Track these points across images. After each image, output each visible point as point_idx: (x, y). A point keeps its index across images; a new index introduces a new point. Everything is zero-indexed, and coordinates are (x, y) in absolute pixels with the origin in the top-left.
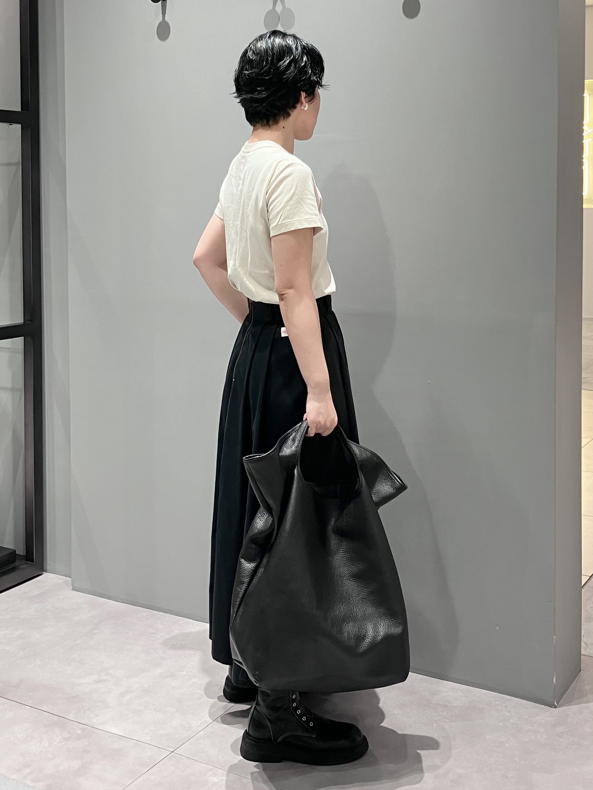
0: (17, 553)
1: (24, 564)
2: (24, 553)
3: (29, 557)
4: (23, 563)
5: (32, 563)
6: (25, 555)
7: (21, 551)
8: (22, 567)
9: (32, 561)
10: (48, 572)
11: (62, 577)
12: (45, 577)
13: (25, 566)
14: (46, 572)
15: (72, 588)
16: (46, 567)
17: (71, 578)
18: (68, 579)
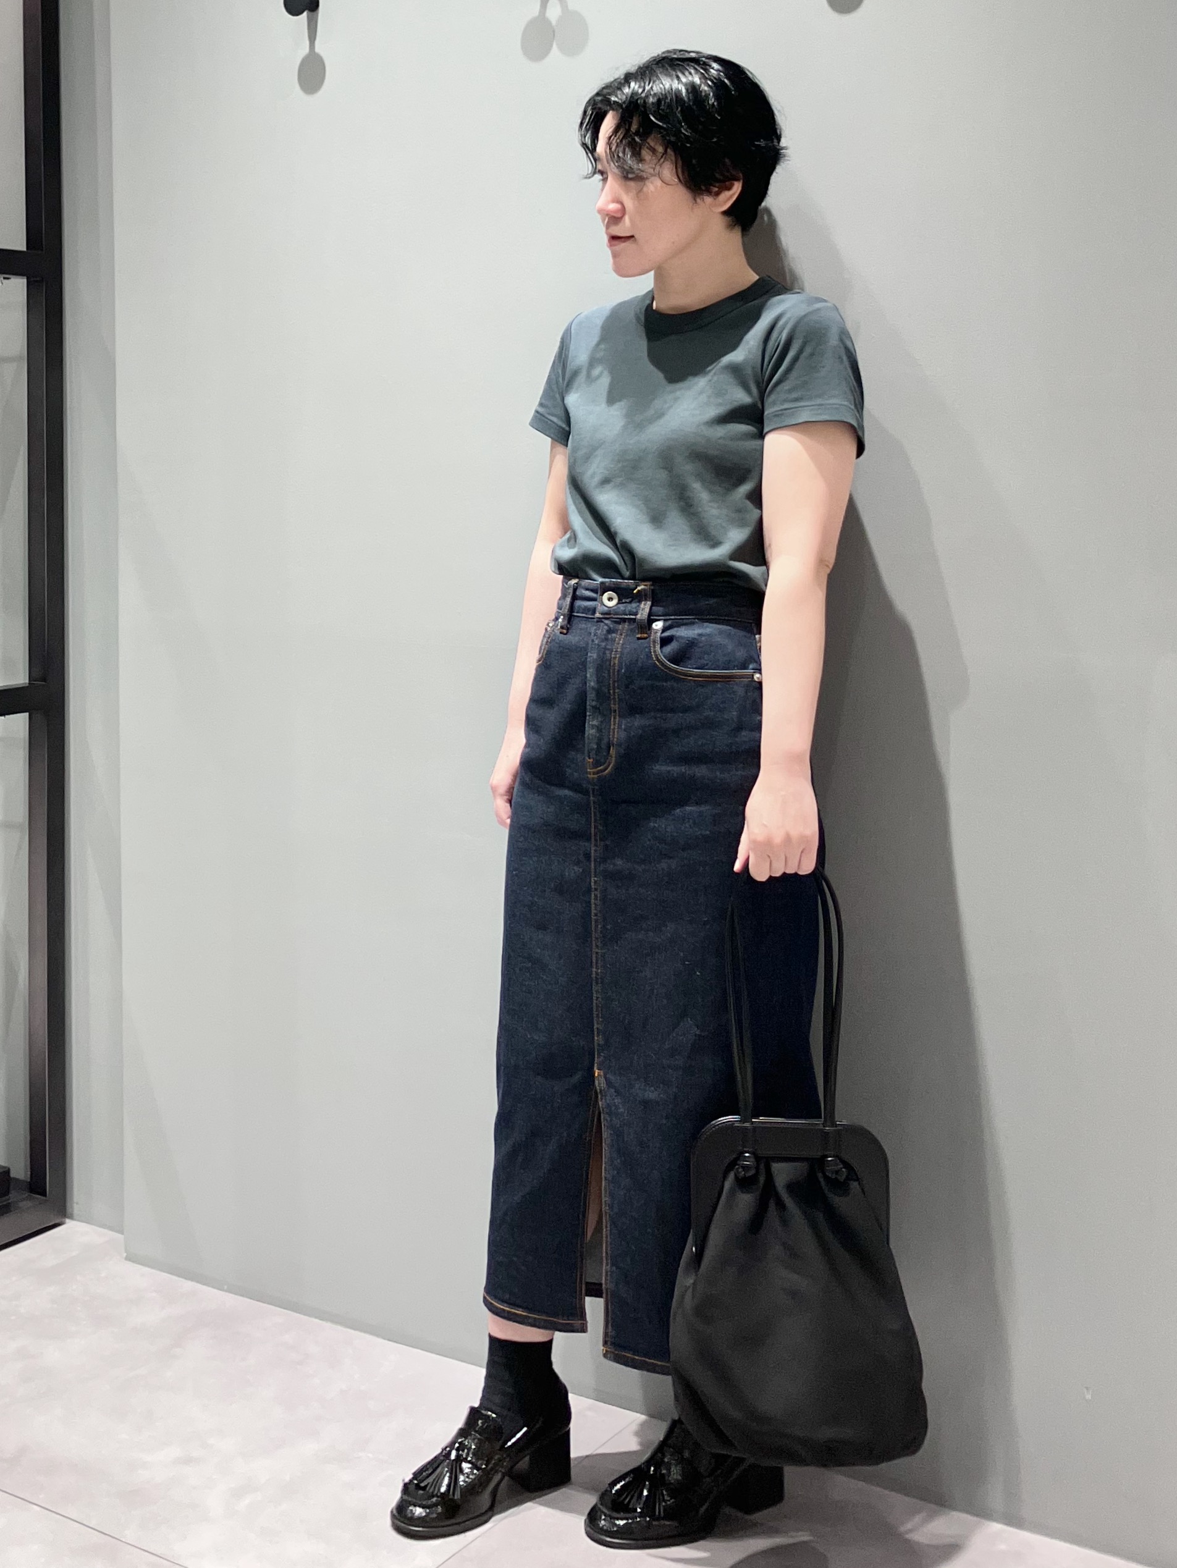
0: (12, 1175)
1: (24, 1200)
2: (26, 1174)
3: (36, 1186)
4: (24, 1196)
5: (42, 1198)
6: (29, 1180)
7: (20, 1171)
8: (21, 1204)
9: (44, 1194)
10: (75, 1220)
11: (106, 1231)
12: (70, 1229)
13: (29, 1204)
14: (71, 1217)
15: (125, 1255)
16: (72, 1207)
17: (123, 1234)
18: (120, 1235)
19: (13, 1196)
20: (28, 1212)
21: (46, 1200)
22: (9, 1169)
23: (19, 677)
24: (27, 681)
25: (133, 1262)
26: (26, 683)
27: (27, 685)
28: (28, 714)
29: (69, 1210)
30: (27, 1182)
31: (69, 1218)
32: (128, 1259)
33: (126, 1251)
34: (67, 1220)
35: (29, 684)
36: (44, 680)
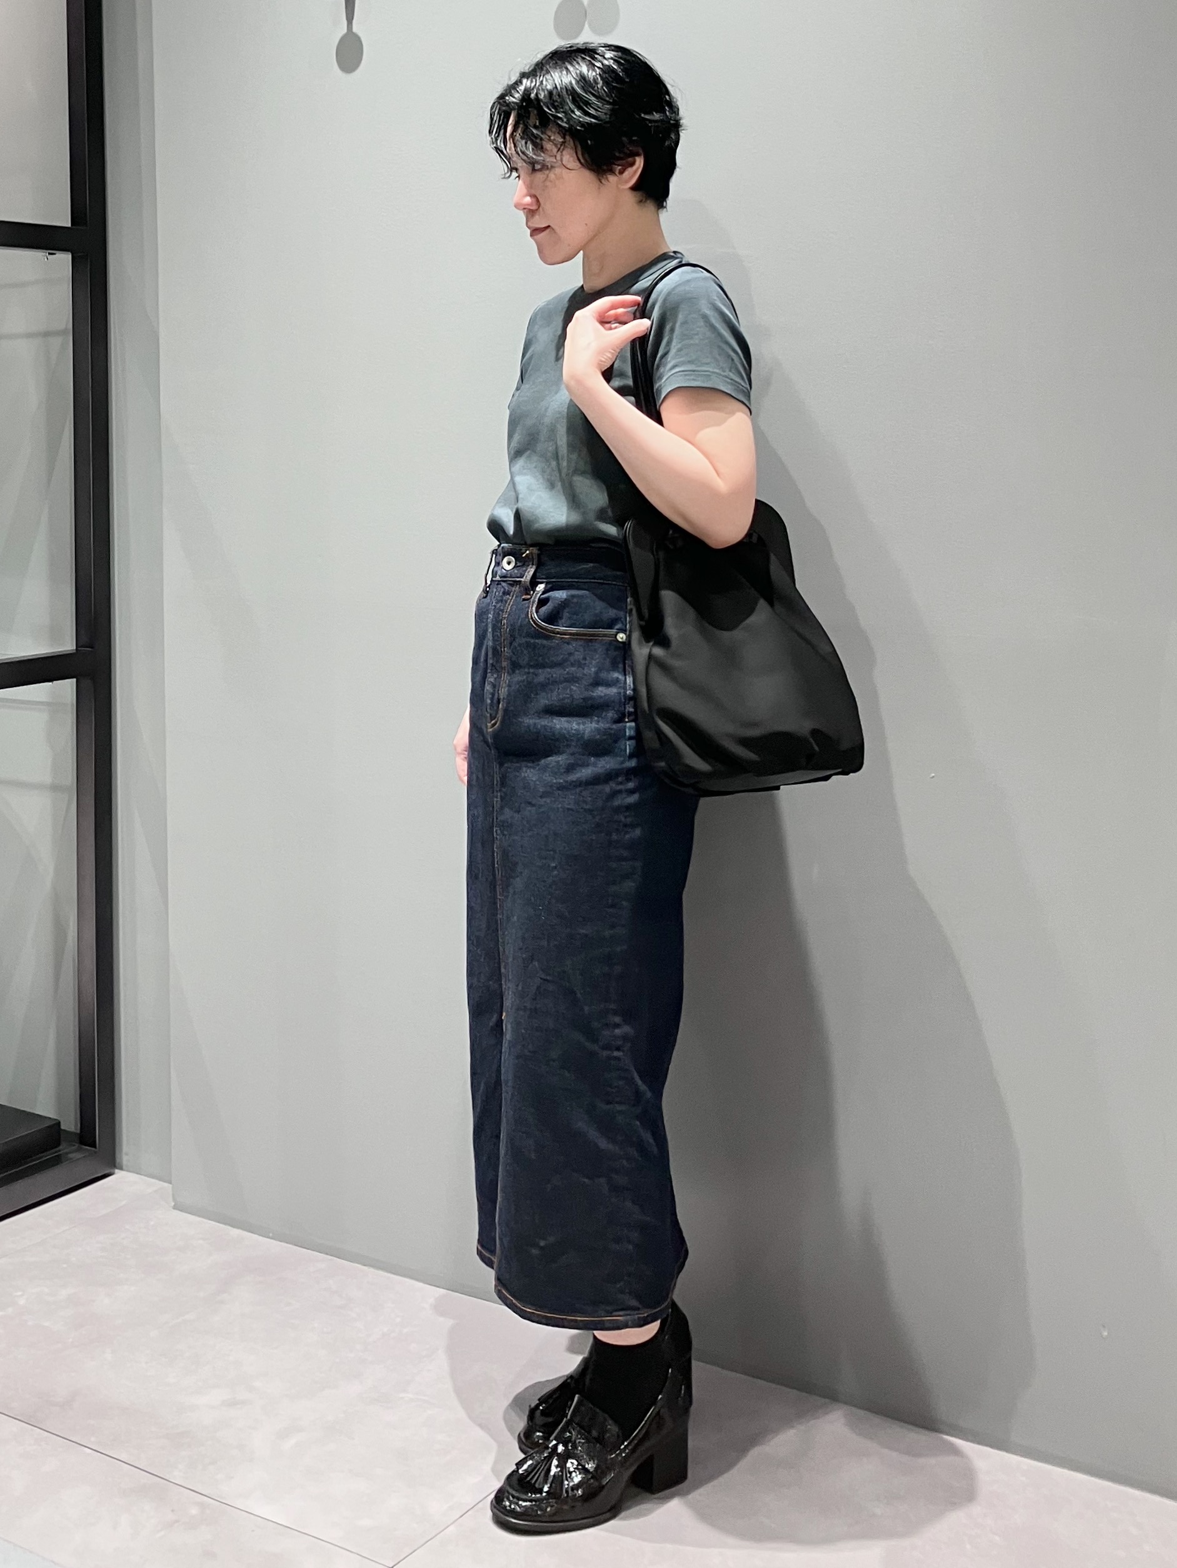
0: (62, 1127)
1: (74, 1151)
2: (76, 1129)
3: (86, 1137)
4: (74, 1148)
5: (93, 1149)
6: (78, 1131)
8: (70, 1156)
9: (93, 1145)
10: (124, 1170)
11: (153, 1180)
12: (119, 1179)
13: (79, 1155)
14: (121, 1169)
15: (173, 1204)
16: (121, 1158)
17: (171, 1183)
18: (166, 1185)
19: (63, 1148)
20: (79, 1162)
21: (95, 1152)
22: (59, 1123)
23: (68, 645)
24: (75, 648)
25: (181, 1211)
26: (73, 650)
27: (75, 651)
28: (75, 680)
29: (118, 1160)
30: (75, 1134)
31: (117, 1169)
32: (175, 1208)
33: (174, 1199)
34: (116, 1171)
35: (77, 649)
36: (92, 648)
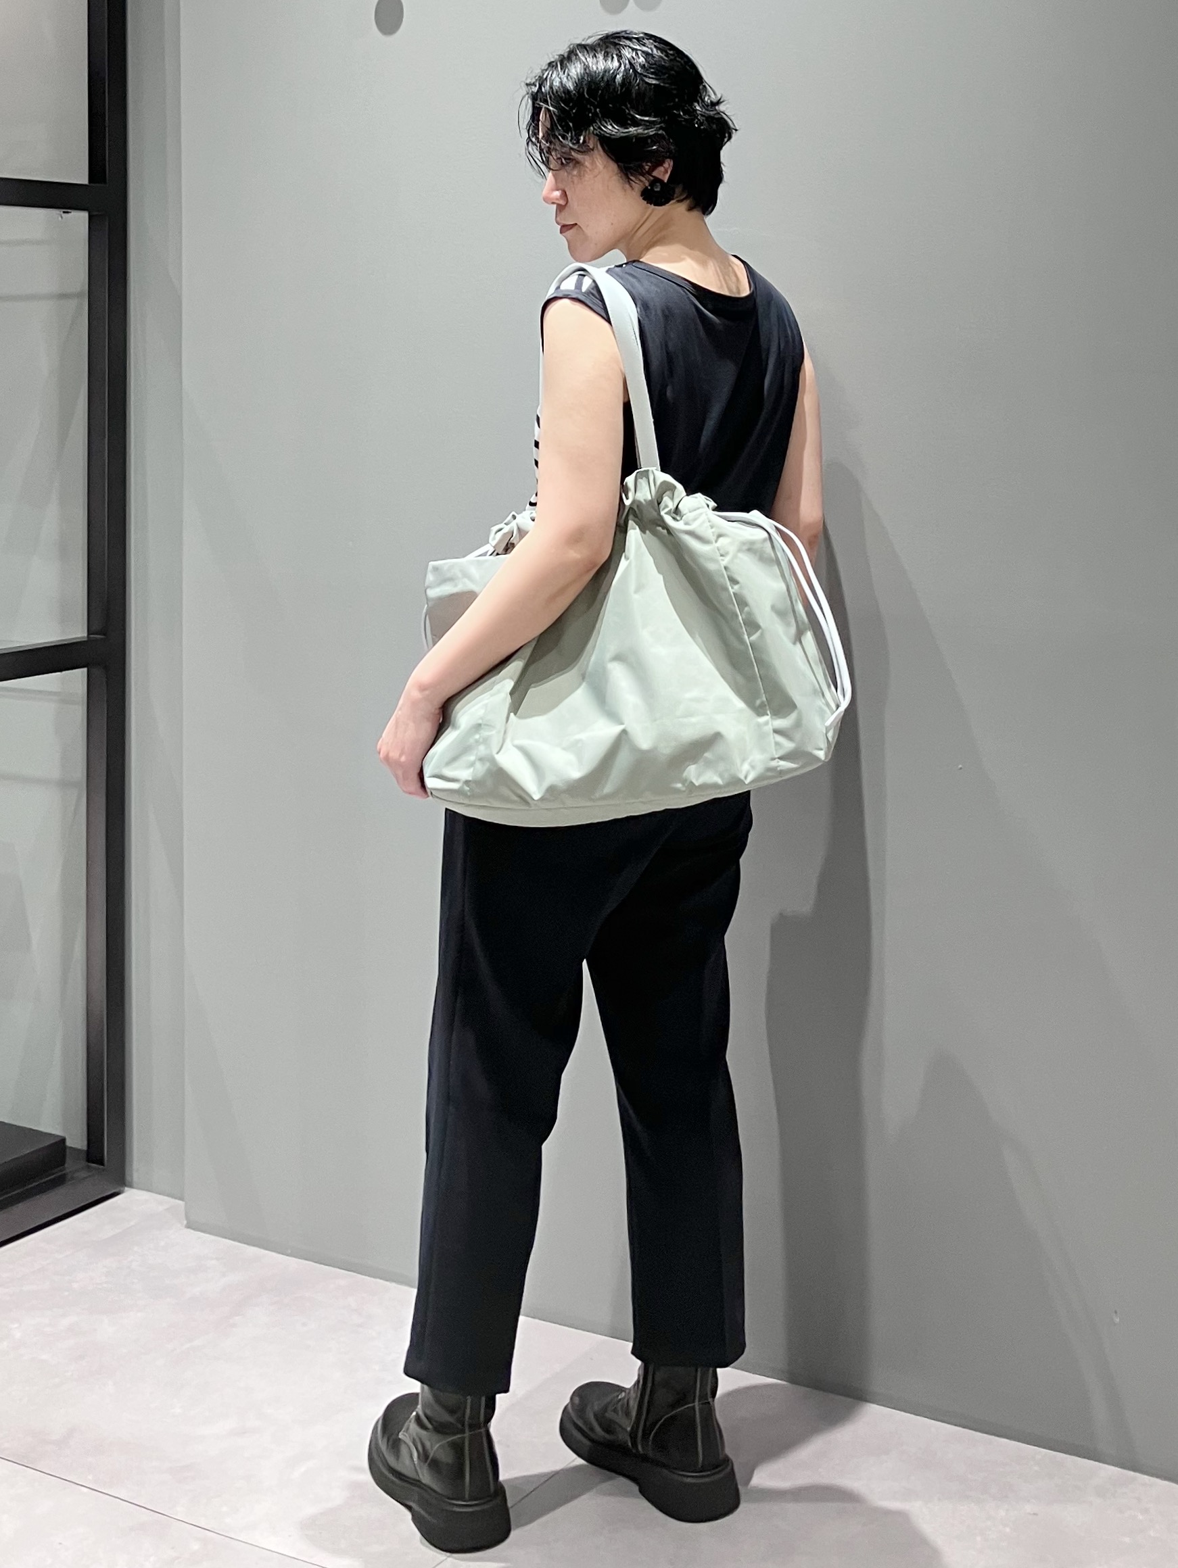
0: (69, 1143)
1: (80, 1170)
2: (83, 1143)
3: (94, 1155)
4: (81, 1166)
5: (100, 1167)
6: (85, 1148)
7: (77, 1140)
8: (77, 1175)
9: (102, 1163)
10: (134, 1188)
11: (165, 1198)
12: (128, 1198)
13: (83, 1174)
14: (131, 1186)
15: (185, 1222)
16: (131, 1176)
17: (183, 1201)
18: (178, 1202)
19: (70, 1165)
20: (85, 1182)
21: (103, 1170)
22: (63, 1140)
23: (78, 632)
24: (86, 635)
25: (195, 1230)
26: (83, 637)
27: (86, 639)
28: (86, 669)
29: (128, 1178)
30: (83, 1150)
31: (126, 1186)
32: (188, 1226)
33: (187, 1218)
34: (126, 1188)
35: (88, 638)
36: (104, 635)
